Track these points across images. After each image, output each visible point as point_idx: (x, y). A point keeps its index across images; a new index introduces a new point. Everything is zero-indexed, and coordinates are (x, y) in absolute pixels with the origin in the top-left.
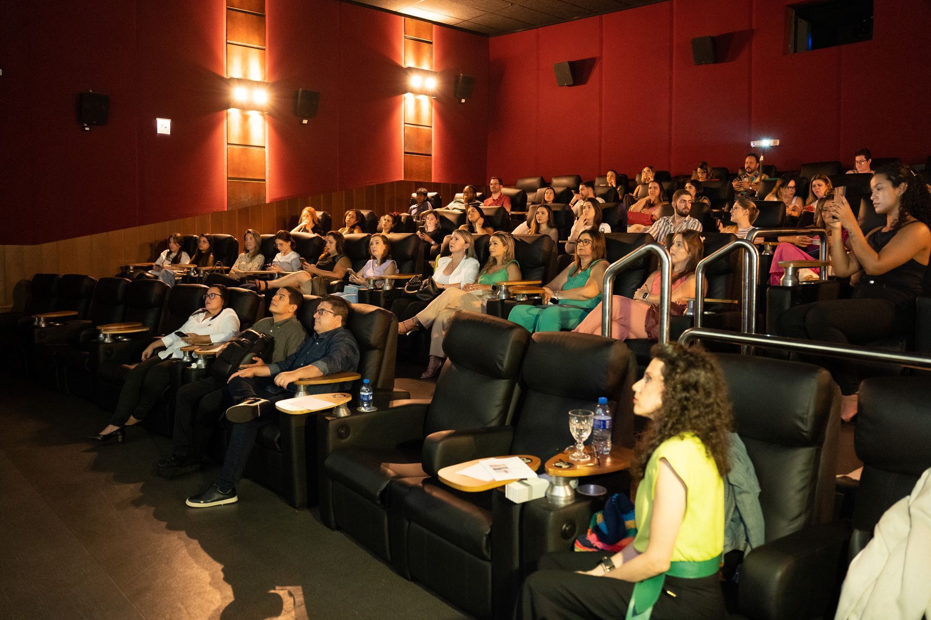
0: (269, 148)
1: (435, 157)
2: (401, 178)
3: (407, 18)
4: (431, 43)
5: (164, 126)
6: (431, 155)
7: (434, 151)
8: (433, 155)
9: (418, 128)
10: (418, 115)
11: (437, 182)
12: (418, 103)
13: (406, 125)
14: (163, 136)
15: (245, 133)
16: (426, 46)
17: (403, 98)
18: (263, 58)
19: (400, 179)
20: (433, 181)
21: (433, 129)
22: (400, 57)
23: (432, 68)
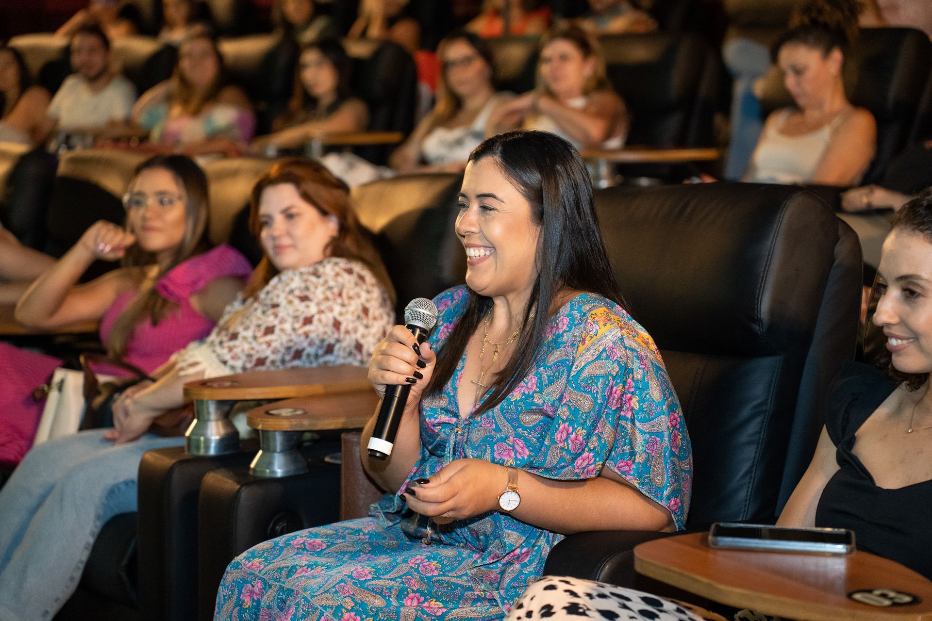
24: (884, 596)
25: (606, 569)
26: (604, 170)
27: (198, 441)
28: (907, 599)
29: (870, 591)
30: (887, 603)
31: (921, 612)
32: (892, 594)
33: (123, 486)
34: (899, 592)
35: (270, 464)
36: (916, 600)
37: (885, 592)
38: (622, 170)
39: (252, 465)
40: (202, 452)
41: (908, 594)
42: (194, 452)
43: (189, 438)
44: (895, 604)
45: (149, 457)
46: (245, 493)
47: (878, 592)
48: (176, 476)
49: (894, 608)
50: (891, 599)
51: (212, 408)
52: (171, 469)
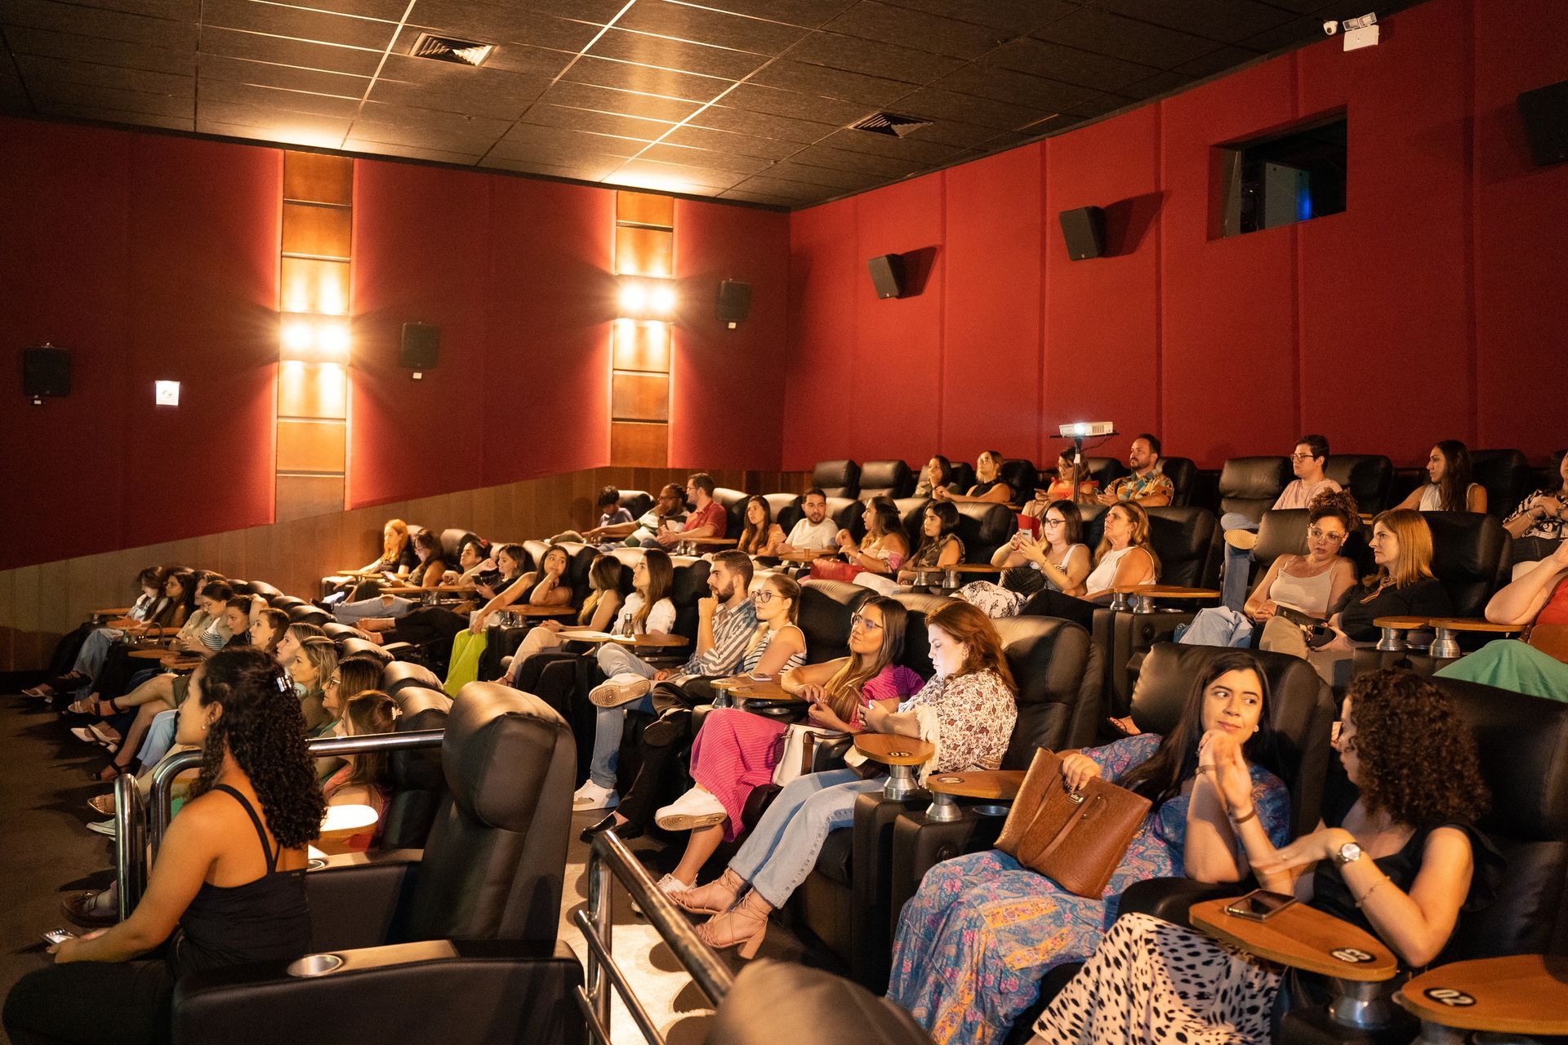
0: (353, 421)
1: (674, 425)
2: (605, 462)
3: (621, 192)
4: (671, 230)
5: (167, 393)
6: (666, 422)
7: (673, 413)
8: (671, 421)
9: (641, 377)
10: (641, 356)
11: (677, 467)
12: (641, 332)
13: (616, 373)
14: (167, 409)
15: (311, 397)
16: (659, 236)
17: (611, 327)
18: (346, 276)
19: (603, 465)
20: (670, 465)
21: (672, 378)
22: (607, 259)
23: (671, 273)
24: (1352, 954)
25: (1161, 907)
26: (1146, 603)
27: (892, 791)
28: (1367, 957)
29: (1343, 950)
30: (1355, 960)
31: (1376, 967)
32: (1358, 953)
33: (842, 813)
34: (1363, 951)
35: (939, 813)
36: (1373, 959)
37: (1354, 951)
38: (1156, 601)
39: (928, 812)
40: (894, 798)
41: (1368, 953)
42: (889, 797)
43: (886, 788)
44: (1361, 961)
45: (864, 799)
46: (924, 830)
47: (1348, 951)
48: (878, 814)
49: (1361, 964)
50: (1357, 957)
51: (903, 770)
52: (876, 808)
